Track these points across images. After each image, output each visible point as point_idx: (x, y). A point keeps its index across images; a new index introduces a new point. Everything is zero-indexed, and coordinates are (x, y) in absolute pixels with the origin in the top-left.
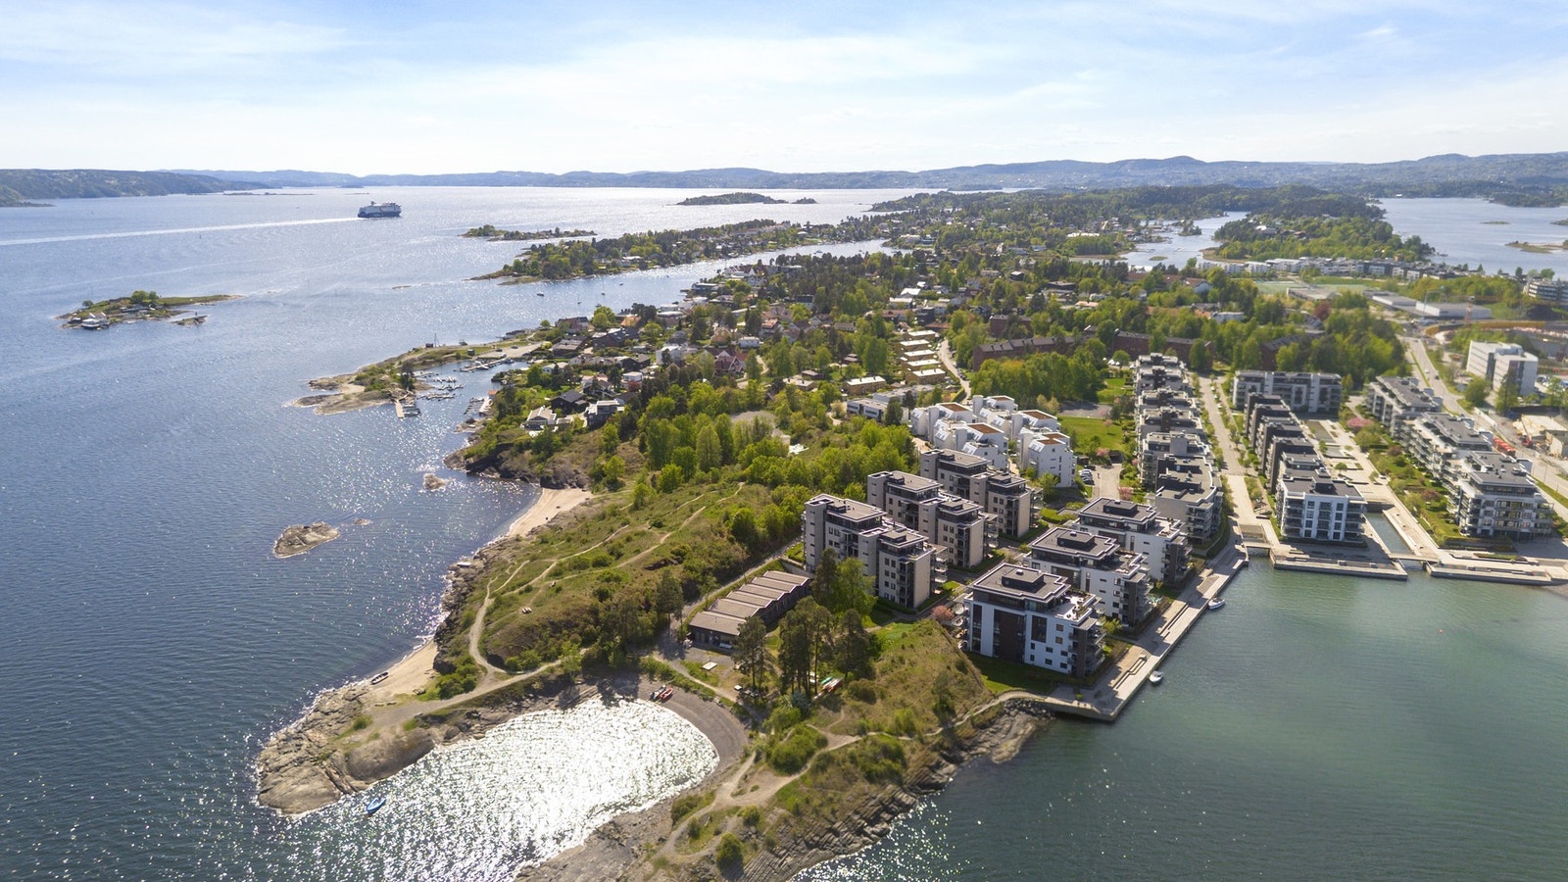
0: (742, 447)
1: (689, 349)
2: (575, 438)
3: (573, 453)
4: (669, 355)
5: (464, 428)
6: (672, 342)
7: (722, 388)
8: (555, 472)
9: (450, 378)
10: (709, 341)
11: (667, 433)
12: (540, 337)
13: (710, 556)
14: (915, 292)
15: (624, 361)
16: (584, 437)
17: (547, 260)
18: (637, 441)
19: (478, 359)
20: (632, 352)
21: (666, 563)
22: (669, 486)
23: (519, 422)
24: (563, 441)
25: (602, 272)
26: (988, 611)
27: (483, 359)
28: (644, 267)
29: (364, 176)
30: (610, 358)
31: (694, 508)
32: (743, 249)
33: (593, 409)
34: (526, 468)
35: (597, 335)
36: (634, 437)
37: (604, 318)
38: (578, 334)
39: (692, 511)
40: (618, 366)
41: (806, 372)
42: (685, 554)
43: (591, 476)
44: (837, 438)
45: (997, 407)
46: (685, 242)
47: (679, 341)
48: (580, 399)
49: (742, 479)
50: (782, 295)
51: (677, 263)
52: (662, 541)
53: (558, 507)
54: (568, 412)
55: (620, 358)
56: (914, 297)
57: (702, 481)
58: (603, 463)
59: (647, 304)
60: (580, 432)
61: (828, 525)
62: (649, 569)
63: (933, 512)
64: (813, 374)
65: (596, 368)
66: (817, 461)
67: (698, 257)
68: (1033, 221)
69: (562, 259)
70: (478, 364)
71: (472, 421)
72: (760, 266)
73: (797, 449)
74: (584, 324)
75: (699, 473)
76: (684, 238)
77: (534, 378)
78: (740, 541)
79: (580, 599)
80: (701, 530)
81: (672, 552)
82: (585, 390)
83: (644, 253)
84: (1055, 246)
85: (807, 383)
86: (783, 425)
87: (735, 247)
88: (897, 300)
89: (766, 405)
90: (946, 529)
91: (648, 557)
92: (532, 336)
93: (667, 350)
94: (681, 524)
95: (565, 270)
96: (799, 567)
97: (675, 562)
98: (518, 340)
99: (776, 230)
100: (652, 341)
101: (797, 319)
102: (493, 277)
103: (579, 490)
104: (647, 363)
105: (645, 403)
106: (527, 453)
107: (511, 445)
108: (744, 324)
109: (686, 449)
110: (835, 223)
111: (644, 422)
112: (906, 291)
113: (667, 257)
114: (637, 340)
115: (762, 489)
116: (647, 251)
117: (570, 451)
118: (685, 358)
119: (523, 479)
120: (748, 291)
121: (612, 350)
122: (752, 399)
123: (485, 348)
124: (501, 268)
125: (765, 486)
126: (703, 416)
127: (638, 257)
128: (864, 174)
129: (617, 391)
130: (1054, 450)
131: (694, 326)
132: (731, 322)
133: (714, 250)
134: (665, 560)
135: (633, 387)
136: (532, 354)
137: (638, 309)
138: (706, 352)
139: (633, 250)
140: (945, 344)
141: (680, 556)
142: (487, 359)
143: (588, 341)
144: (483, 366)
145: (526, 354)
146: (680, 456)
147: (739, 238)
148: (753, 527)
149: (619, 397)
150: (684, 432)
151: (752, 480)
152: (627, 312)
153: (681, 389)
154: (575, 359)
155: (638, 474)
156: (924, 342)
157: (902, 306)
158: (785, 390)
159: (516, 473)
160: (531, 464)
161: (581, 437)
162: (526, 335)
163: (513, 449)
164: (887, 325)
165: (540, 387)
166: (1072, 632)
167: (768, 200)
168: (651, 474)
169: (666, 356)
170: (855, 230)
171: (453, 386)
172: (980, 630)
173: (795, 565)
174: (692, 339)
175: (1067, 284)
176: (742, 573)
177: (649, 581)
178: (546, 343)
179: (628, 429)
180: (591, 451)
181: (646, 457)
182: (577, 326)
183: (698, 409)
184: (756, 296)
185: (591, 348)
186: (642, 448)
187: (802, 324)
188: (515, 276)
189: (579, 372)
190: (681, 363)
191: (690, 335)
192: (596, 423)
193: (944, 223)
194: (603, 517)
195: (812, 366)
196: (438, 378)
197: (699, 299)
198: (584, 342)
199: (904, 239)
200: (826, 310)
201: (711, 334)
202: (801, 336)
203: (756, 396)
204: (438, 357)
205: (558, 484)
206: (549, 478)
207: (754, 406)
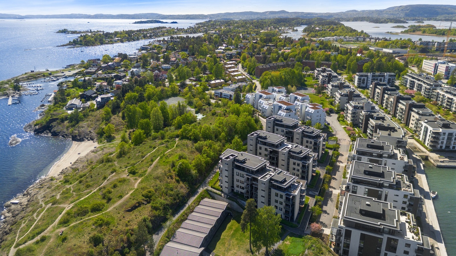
0: (174, 118)
1: (142, 70)
2: (90, 114)
3: (89, 122)
4: (134, 73)
5: (39, 109)
6: (134, 67)
7: (159, 87)
8: (79, 133)
9: (38, 85)
10: (150, 67)
11: (135, 112)
12: (80, 67)
13: (167, 195)
14: (223, 48)
15: (115, 76)
16: (95, 113)
17: (85, 39)
18: (121, 114)
19: (53, 76)
20: (118, 72)
21: (140, 204)
22: (138, 142)
23: (63, 106)
24: (84, 115)
25: (107, 44)
26: (356, 234)
27: (55, 76)
28: (122, 42)
29: (24, 15)
30: (109, 75)
31: (154, 159)
32: (156, 36)
33: (99, 99)
34: (65, 130)
35: (103, 65)
36: (119, 112)
37: (107, 59)
38: (96, 65)
39: (152, 161)
40: (112, 78)
41: (191, 78)
42: (151, 196)
43: (98, 134)
44: (219, 110)
45: (279, 91)
46: (136, 33)
47: (138, 67)
48: (93, 94)
49: (177, 136)
50: (175, 50)
51: (134, 40)
52: (136, 186)
53: (79, 154)
54: (88, 100)
55: (113, 75)
56: (223, 49)
57: (155, 138)
58: (104, 126)
59: (123, 53)
60: (93, 111)
61: (236, 170)
62: (129, 211)
63: (287, 155)
64: (194, 79)
65: (102, 79)
66: (213, 125)
67: (141, 38)
68: (248, 27)
69: (91, 39)
70: (52, 79)
71: (43, 106)
72: (164, 40)
73: (200, 116)
74: (99, 61)
75: (153, 133)
76: (136, 32)
77: (75, 84)
78: (183, 181)
79: (80, 247)
80: (159, 175)
81: (143, 195)
82: (97, 89)
83: (122, 37)
84: (258, 34)
85: (194, 83)
86: (190, 104)
87: (154, 35)
88: (218, 50)
89: (179, 94)
90: (294, 164)
91: (127, 201)
92: (77, 67)
93: (133, 71)
94: (146, 171)
95: (93, 43)
96: (219, 195)
97: (145, 202)
98: (71, 68)
99: (167, 30)
100: (126, 67)
101: (183, 58)
102: (65, 46)
103: (91, 142)
104: (125, 76)
105: (124, 96)
106: (66, 122)
107: (57, 119)
108: (163, 60)
109: (145, 120)
110: (186, 28)
111: (124, 105)
112: (220, 47)
113: (130, 38)
114: (120, 67)
115: (189, 142)
116: (123, 36)
117: (87, 121)
118: (140, 74)
119: (63, 136)
120: (162, 48)
121: (110, 71)
122: (173, 92)
123: (57, 72)
124: (68, 43)
125: (190, 140)
126: (152, 101)
127: (119, 38)
128: (191, 15)
129: (112, 89)
130: (318, 112)
131: (143, 62)
132: (158, 59)
133: (147, 36)
134: (138, 203)
135: (118, 88)
136: (76, 74)
137: (120, 55)
138: (149, 71)
139: (118, 36)
140: (240, 65)
141: (148, 198)
142: (57, 76)
143: (100, 68)
144: (54, 79)
145: (74, 74)
146: (143, 124)
147: (154, 33)
148: (190, 171)
149: (112, 92)
150: (144, 110)
151: (183, 137)
152: (116, 56)
153: (140, 88)
154: (94, 75)
155: (122, 132)
156: (233, 65)
157: (220, 53)
158: (187, 87)
159: (59, 133)
160: (67, 128)
161: (93, 113)
162: (75, 66)
163: (58, 121)
164: (218, 59)
165: (78, 88)
166: (417, 249)
167: (162, 22)
168: (128, 131)
169: (132, 73)
170: (193, 30)
171: (39, 88)
172: (349, 244)
173: (216, 193)
174: (142, 66)
175: (272, 45)
176: (186, 203)
177: (129, 222)
178: (83, 69)
179: (116, 109)
180: (98, 120)
181: (126, 122)
182: (96, 62)
183: (149, 98)
184: (165, 50)
185: (102, 71)
186: (123, 118)
187: (185, 59)
188: (74, 45)
189: (95, 81)
190: (139, 76)
191: (141, 64)
192: (101, 105)
193: (221, 28)
194: (102, 162)
195: (193, 76)
196: (33, 85)
197: (143, 51)
198: (98, 68)
199: (210, 33)
200: (193, 54)
201: (150, 64)
202: (187, 64)
203: (175, 90)
204: (35, 76)
205: (80, 139)
206: (76, 136)
207: (175, 95)
